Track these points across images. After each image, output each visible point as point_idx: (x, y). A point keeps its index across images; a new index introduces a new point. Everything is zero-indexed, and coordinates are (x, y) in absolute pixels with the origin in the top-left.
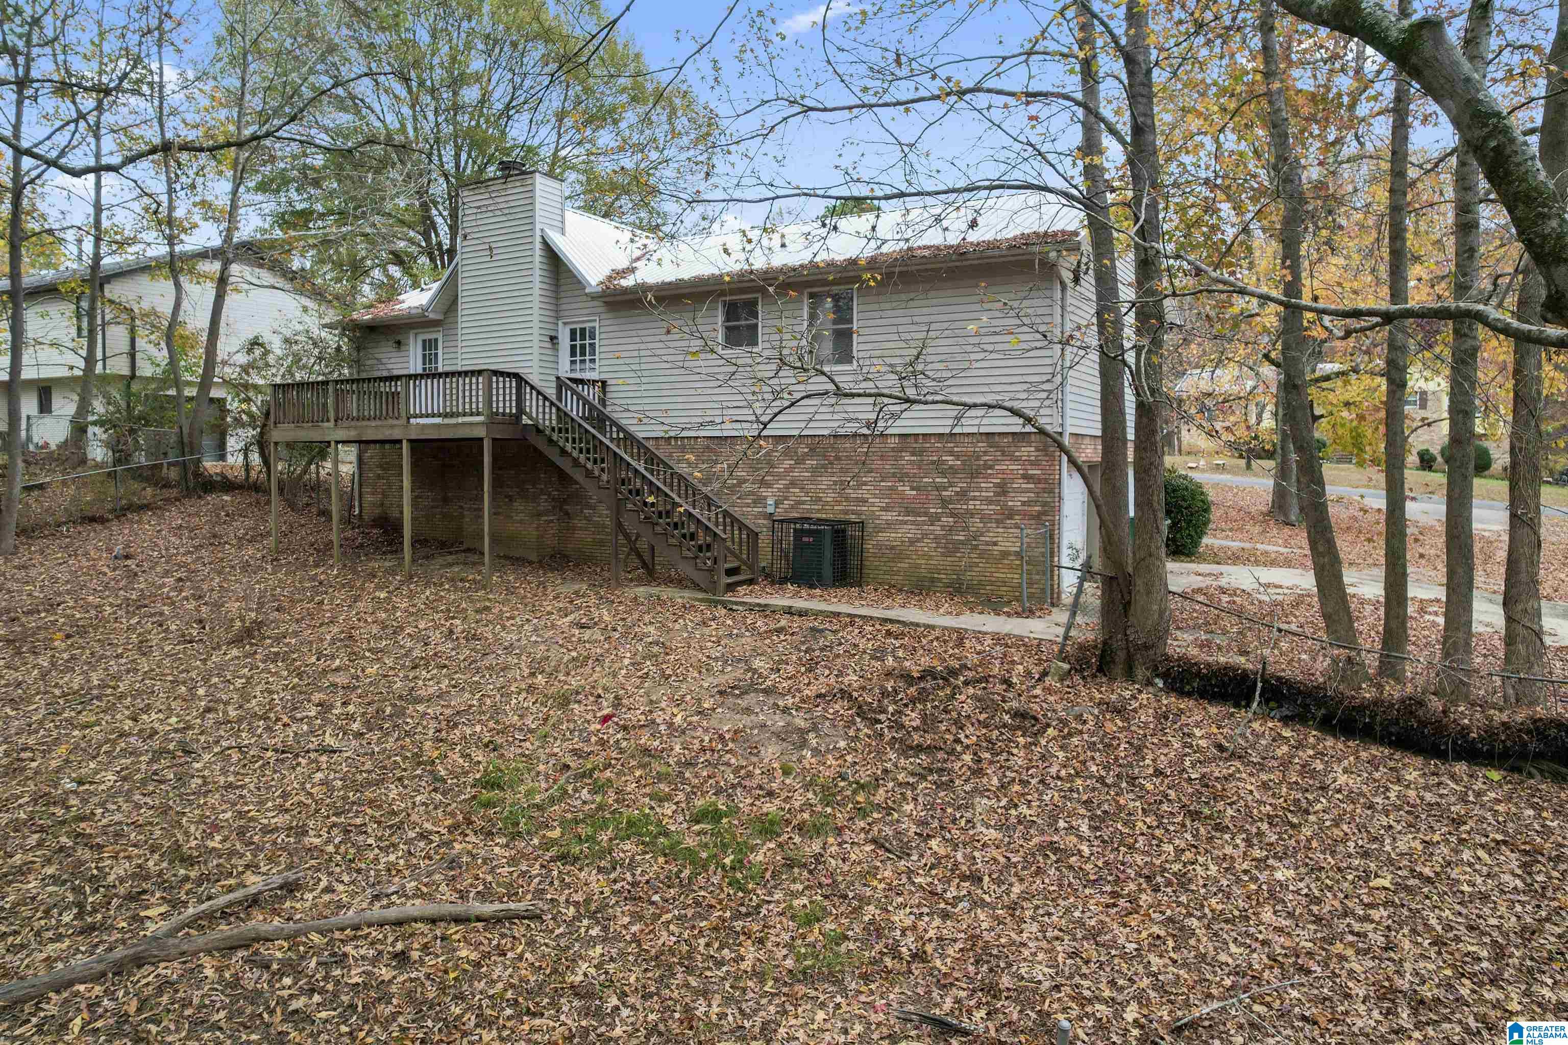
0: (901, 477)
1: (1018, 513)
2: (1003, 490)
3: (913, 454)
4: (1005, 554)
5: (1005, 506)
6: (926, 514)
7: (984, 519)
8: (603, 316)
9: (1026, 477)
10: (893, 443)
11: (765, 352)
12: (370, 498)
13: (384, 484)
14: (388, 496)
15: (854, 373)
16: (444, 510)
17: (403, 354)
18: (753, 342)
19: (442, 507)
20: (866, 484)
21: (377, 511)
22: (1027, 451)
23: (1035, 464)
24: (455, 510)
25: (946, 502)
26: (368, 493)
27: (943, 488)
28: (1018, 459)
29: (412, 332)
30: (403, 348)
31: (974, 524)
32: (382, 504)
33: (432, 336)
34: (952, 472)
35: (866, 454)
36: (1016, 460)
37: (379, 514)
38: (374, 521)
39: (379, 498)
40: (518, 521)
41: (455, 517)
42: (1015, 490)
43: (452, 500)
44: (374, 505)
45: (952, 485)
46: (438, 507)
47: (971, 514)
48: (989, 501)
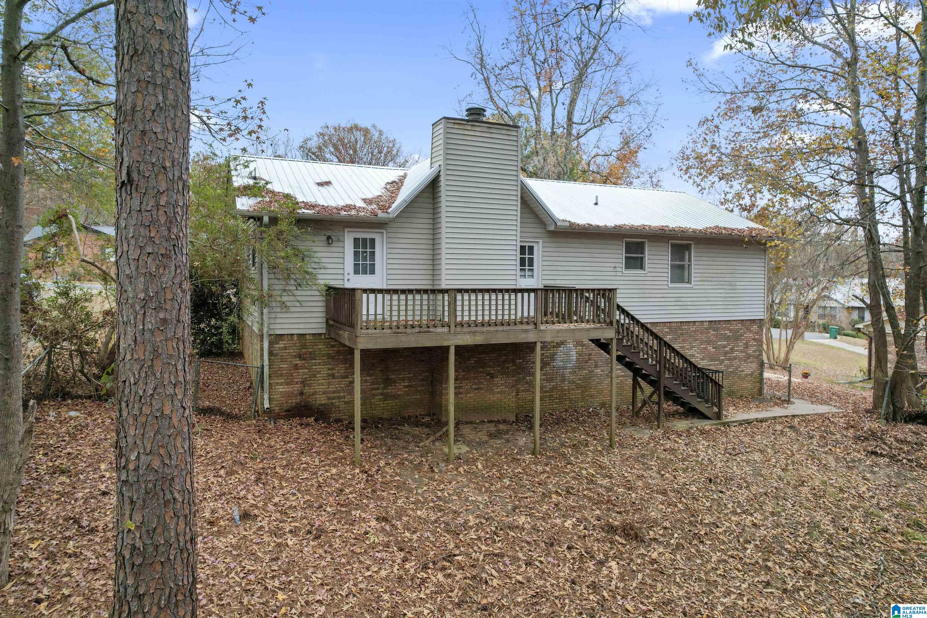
0: (709, 342)
1: (752, 356)
2: (747, 346)
3: (714, 330)
4: (746, 375)
5: (747, 354)
6: (719, 360)
7: (740, 360)
8: (545, 240)
9: (754, 339)
10: (706, 325)
11: (649, 274)
12: (281, 389)
13: (304, 374)
14: (310, 386)
15: (692, 288)
16: (385, 391)
17: (334, 249)
18: (642, 267)
19: (383, 389)
20: (694, 347)
21: (294, 401)
22: (755, 328)
23: (757, 333)
24: (400, 390)
25: (726, 353)
26: (281, 384)
27: (724, 346)
28: (752, 331)
29: (346, 230)
30: (335, 244)
31: (736, 363)
32: (302, 394)
33: (368, 236)
34: (728, 338)
35: (694, 331)
36: (751, 331)
37: (297, 403)
38: (288, 411)
39: (297, 388)
40: (498, 393)
41: (399, 395)
42: (751, 346)
43: (395, 382)
44: (289, 395)
45: (729, 345)
46: (378, 389)
47: (735, 358)
48: (742, 351)
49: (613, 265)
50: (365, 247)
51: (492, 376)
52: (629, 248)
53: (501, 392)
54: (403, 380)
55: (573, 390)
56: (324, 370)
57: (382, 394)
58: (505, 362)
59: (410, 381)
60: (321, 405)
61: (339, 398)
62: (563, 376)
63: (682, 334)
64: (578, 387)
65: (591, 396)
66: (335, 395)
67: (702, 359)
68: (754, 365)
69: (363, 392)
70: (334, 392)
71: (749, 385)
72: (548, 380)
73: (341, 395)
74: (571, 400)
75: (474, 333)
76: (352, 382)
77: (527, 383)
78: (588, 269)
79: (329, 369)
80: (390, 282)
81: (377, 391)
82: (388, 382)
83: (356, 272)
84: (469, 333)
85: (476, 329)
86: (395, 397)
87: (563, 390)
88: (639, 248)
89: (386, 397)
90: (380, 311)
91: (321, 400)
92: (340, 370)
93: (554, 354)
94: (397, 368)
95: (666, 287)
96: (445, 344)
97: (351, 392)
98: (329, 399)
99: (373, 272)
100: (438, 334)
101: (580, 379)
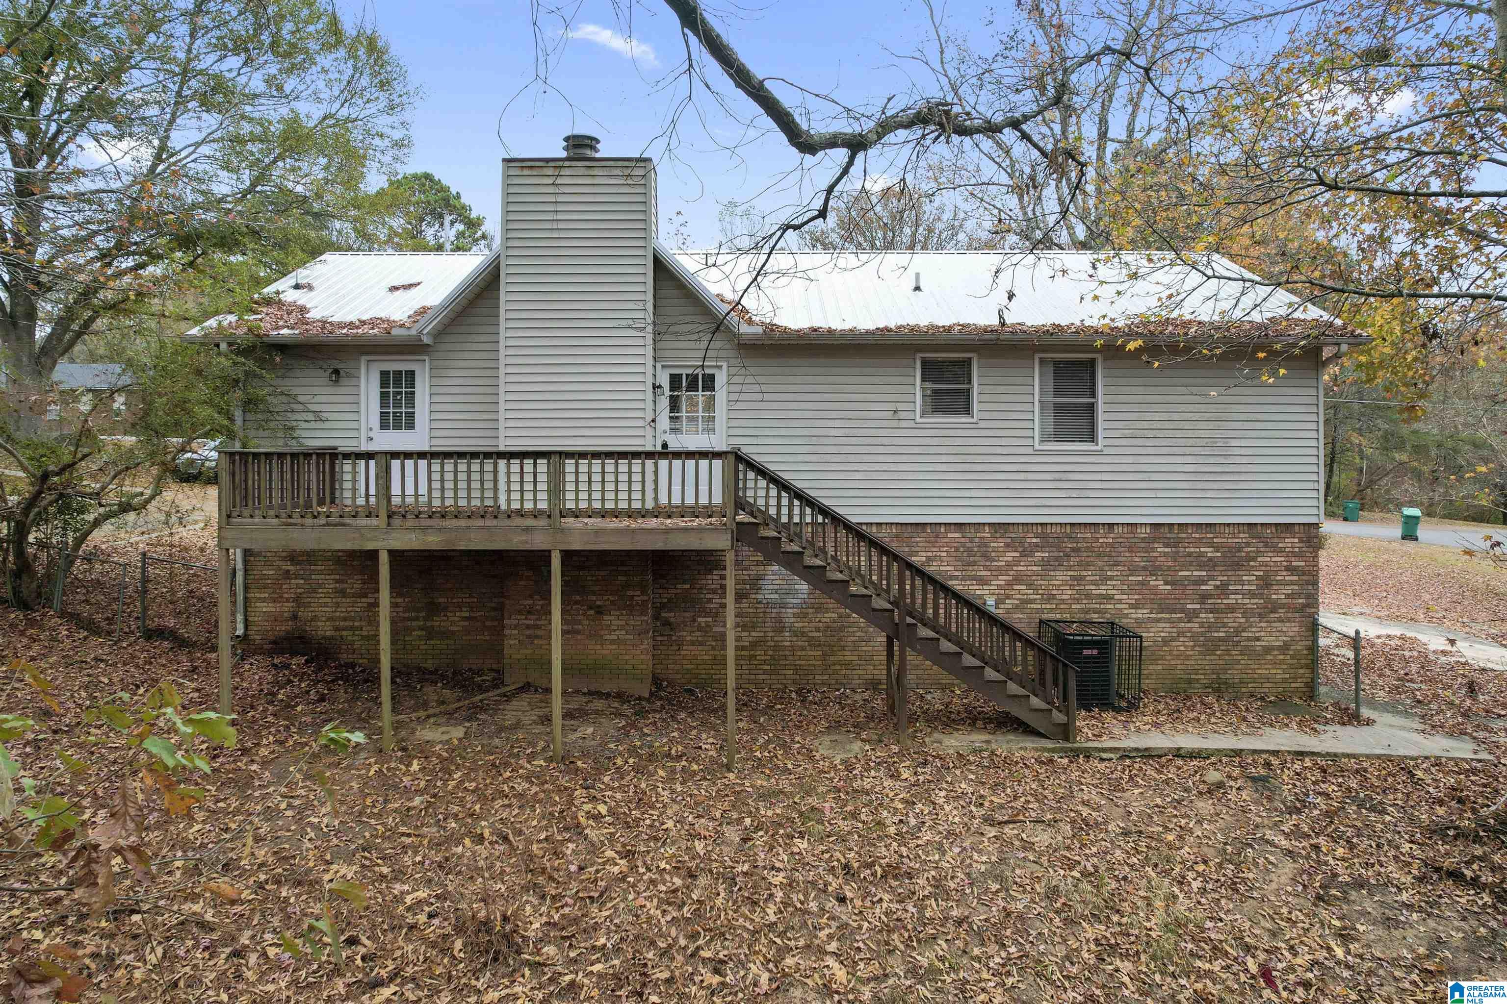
0: (1154, 571)
1: (1283, 606)
3: (1166, 545)
4: (1268, 650)
5: (1269, 601)
6: (1183, 610)
7: (1247, 613)
8: (734, 361)
9: (1290, 569)
10: (1143, 532)
11: (982, 424)
12: (266, 608)
13: (298, 586)
14: (307, 605)
15: (1099, 453)
16: (429, 624)
17: (343, 390)
18: (967, 410)
19: (426, 619)
20: (1111, 578)
21: (283, 628)
22: (1291, 542)
23: (1299, 555)
24: (454, 623)
25: (1204, 597)
26: (263, 600)
27: (1202, 581)
28: (1281, 551)
29: (364, 359)
30: (344, 381)
31: (1235, 620)
32: (295, 617)
33: (403, 367)
34: (1211, 564)
35: (1111, 545)
36: (1279, 551)
37: (288, 632)
38: (274, 642)
39: (287, 608)
40: (612, 642)
41: (453, 633)
42: (1279, 583)
43: (446, 609)
44: (276, 618)
45: (1211, 578)
46: (417, 619)
47: (1232, 609)
48: (1252, 595)
49: (892, 407)
50: (398, 384)
51: (600, 612)
52: (931, 370)
53: (618, 642)
54: (460, 606)
55: (803, 649)
56: (329, 583)
57: (421, 629)
58: (627, 586)
59: (472, 611)
60: (324, 637)
61: (352, 628)
62: (779, 620)
63: (1076, 550)
64: (814, 643)
65: (847, 665)
66: (347, 624)
67: (1135, 606)
68: (1293, 629)
69: (393, 622)
70: (345, 619)
71: (1279, 673)
72: (744, 627)
73: (356, 624)
74: (796, 669)
75: (424, 529)
76: (376, 604)
77: (700, 629)
78: (834, 415)
79: (337, 581)
80: (435, 442)
81: (414, 623)
82: (433, 609)
83: (384, 426)
84: (413, 529)
85: (429, 522)
86: (446, 635)
87: (777, 648)
88: (962, 371)
89: (430, 634)
90: (423, 489)
91: (324, 629)
92: (355, 584)
93: (760, 578)
94: (449, 585)
95: (1030, 450)
96: (370, 546)
97: (374, 622)
98: (337, 629)
99: (411, 426)
100: (358, 529)
101: (818, 630)
